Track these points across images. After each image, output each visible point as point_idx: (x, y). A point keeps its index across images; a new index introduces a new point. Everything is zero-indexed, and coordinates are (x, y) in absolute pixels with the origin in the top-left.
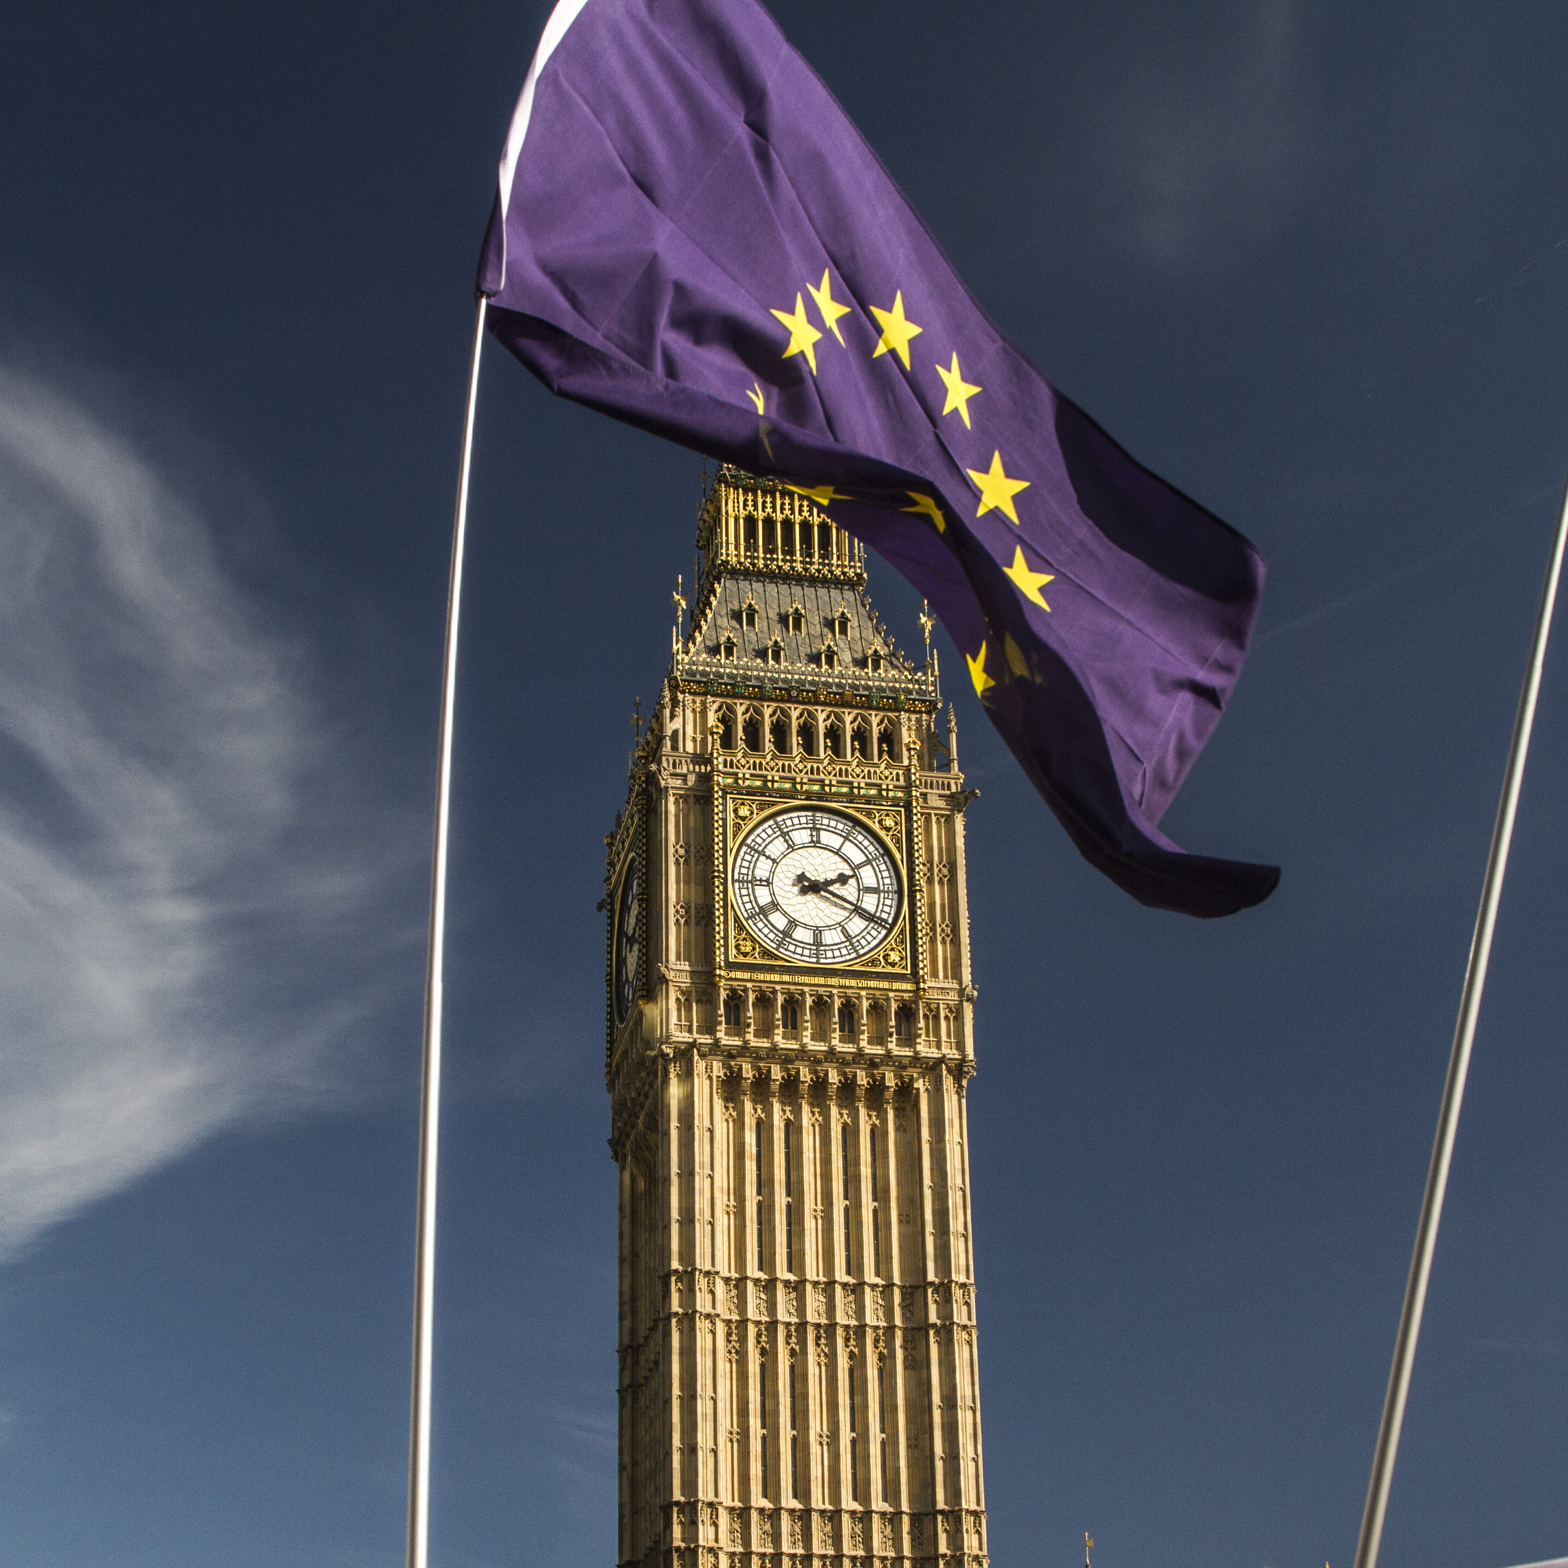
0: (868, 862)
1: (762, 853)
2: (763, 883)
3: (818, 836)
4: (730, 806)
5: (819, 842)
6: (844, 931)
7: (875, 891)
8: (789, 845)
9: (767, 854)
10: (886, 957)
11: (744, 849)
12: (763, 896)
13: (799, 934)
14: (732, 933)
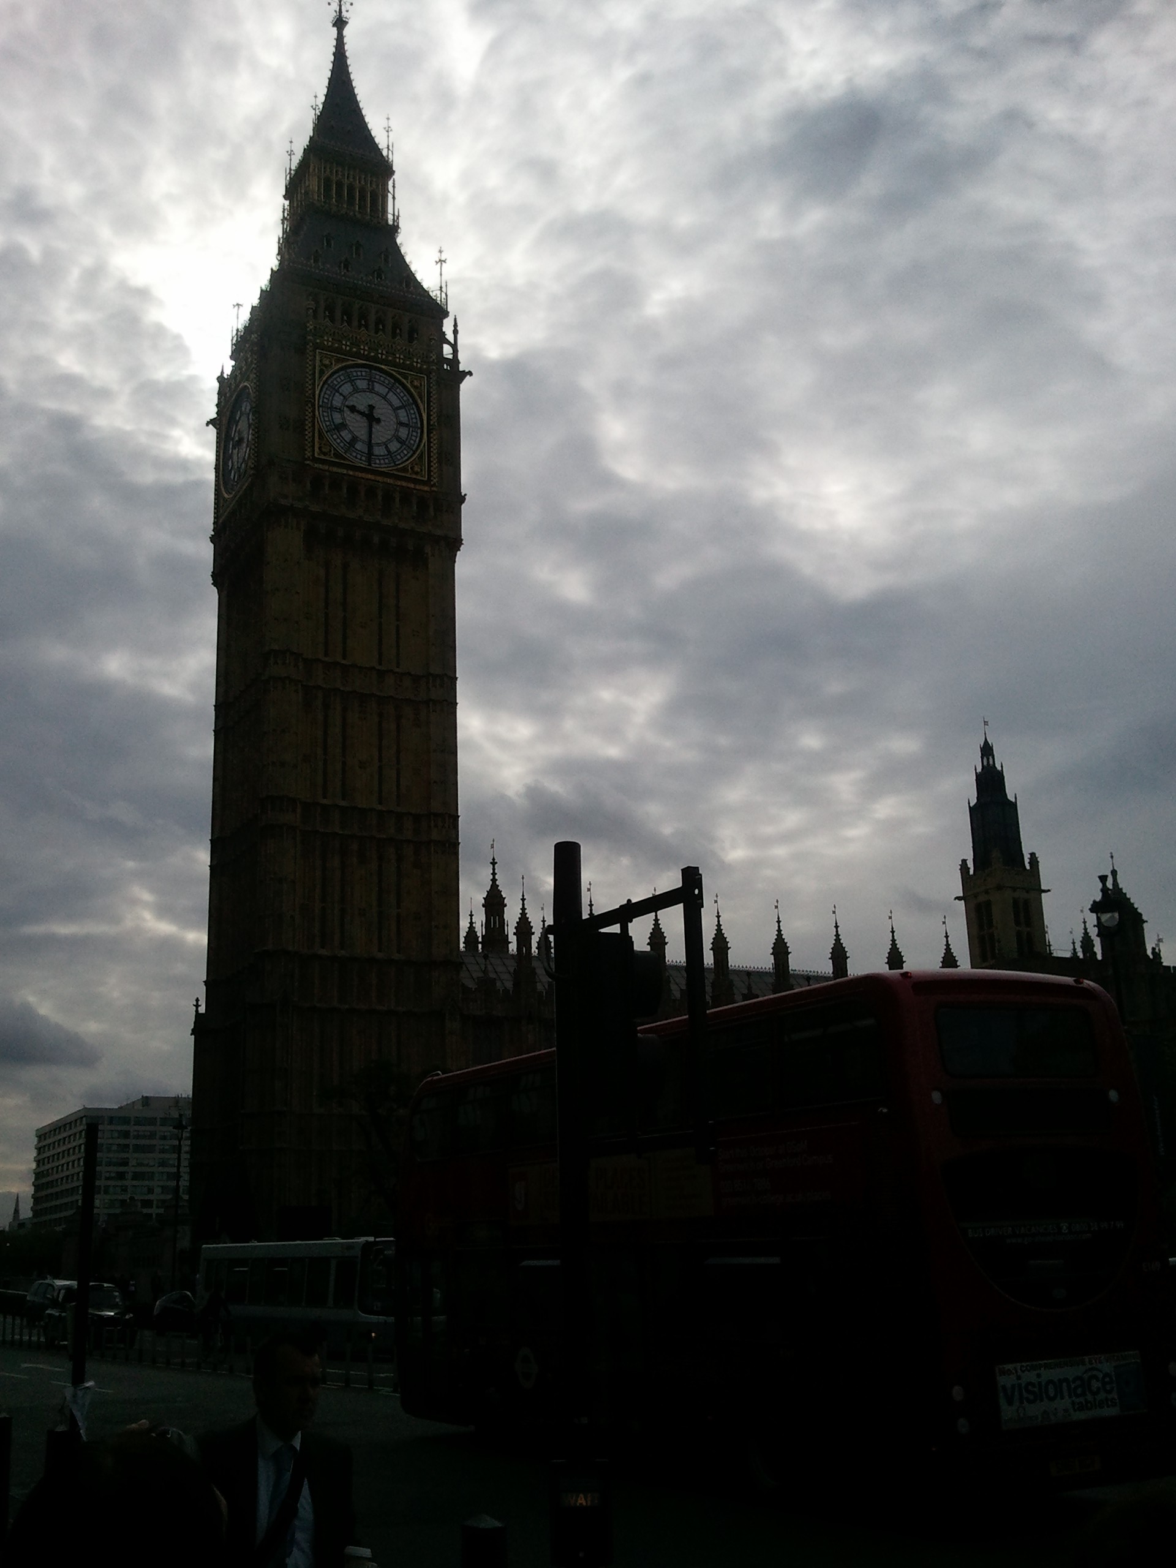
0: (403, 407)
1: (337, 391)
2: (338, 410)
3: (373, 385)
4: (318, 358)
5: (373, 389)
6: (387, 447)
7: (406, 425)
8: (354, 388)
9: (341, 391)
10: (412, 468)
11: (326, 386)
12: (337, 418)
13: (358, 446)
14: (317, 439)
